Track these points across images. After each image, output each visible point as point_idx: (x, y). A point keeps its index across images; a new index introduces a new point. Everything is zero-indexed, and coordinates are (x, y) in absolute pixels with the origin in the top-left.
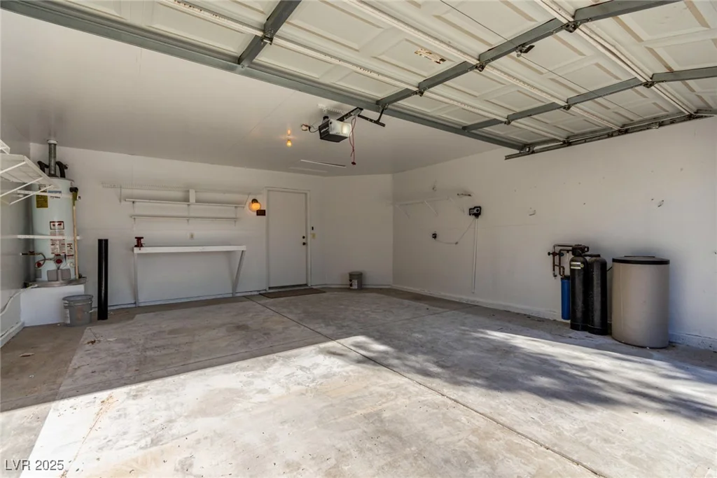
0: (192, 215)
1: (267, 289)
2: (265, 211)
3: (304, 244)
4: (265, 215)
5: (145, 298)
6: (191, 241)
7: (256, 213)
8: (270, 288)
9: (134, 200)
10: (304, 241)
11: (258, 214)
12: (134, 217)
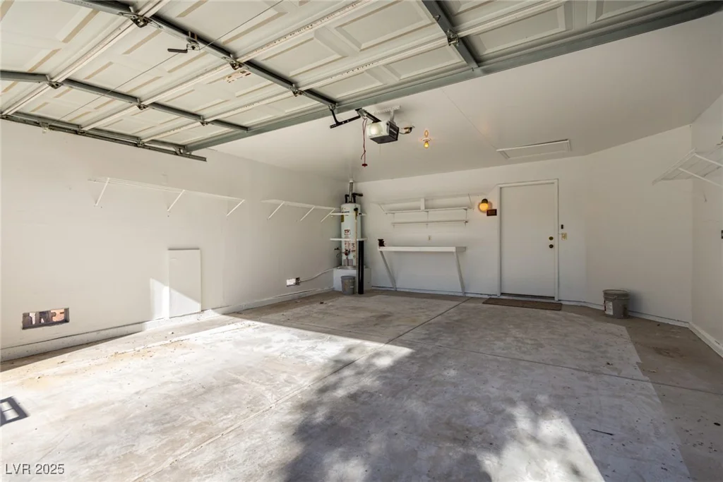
0: (430, 219)
1: (499, 295)
2: (496, 210)
3: (551, 246)
4: (496, 215)
5: (402, 284)
6: (430, 242)
7: (486, 214)
8: (502, 294)
9: (393, 211)
10: (551, 242)
11: (488, 215)
12: (394, 224)
